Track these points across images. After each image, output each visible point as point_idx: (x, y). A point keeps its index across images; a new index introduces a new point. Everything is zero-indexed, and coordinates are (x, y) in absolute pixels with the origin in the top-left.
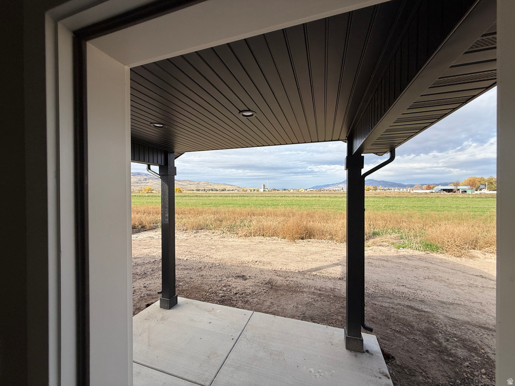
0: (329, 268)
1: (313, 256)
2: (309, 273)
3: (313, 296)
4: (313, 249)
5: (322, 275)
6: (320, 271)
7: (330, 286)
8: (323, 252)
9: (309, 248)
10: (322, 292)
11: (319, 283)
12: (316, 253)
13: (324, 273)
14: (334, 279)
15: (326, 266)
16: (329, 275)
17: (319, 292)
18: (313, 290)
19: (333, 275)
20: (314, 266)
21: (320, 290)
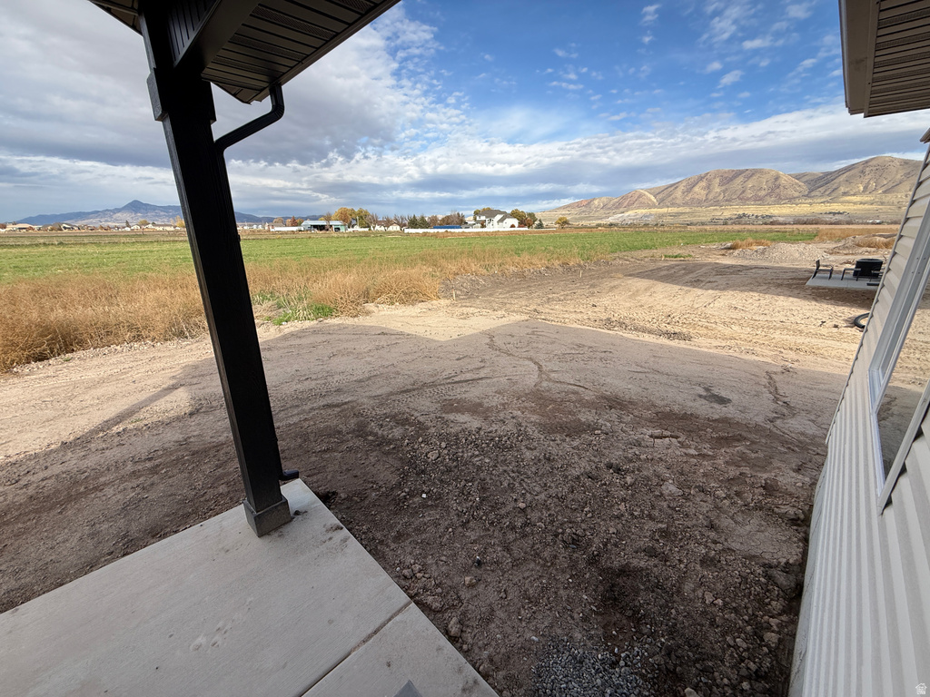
0: (157, 403)
1: (99, 391)
2: (101, 435)
3: (135, 483)
4: (91, 375)
5: (141, 424)
6: (134, 418)
7: (175, 438)
8: (125, 373)
9: (75, 377)
10: (157, 462)
11: (141, 446)
12: (102, 381)
13: (147, 416)
14: (178, 419)
15: (145, 400)
16: (163, 417)
17: (148, 465)
18: (130, 467)
19: (172, 414)
20: (111, 411)
21: (150, 459)
